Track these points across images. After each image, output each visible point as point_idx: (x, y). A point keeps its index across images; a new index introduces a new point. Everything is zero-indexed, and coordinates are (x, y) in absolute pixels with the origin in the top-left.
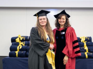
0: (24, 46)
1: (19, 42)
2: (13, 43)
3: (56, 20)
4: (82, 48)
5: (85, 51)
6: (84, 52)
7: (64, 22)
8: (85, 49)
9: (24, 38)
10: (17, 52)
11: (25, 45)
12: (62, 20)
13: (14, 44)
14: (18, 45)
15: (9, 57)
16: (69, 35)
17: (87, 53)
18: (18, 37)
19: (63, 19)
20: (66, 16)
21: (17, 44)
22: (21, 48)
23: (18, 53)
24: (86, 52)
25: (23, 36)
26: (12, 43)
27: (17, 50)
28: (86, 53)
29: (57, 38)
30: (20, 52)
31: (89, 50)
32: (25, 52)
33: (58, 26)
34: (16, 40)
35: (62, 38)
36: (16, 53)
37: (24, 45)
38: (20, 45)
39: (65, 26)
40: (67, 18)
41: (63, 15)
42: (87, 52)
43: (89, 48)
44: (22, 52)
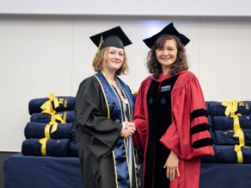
0: (63, 125)
1: (50, 113)
2: (33, 114)
3: (149, 53)
4: (226, 133)
5: (237, 141)
6: (234, 145)
7: (171, 57)
8: (235, 135)
9: (64, 101)
10: (43, 142)
11: (68, 121)
12: (166, 52)
13: (35, 118)
14: (48, 122)
15: (21, 156)
16: (181, 93)
17: (242, 148)
18: (47, 99)
19: (170, 49)
20: (177, 41)
21: (44, 118)
22: (54, 129)
23: (47, 144)
24: (238, 144)
25: (62, 97)
26: (30, 116)
27: (43, 136)
28: (237, 148)
29: (151, 101)
30: (53, 140)
31: (246, 138)
32: (65, 141)
33: (154, 68)
34: (42, 107)
36: (41, 145)
37: (63, 122)
38: (53, 122)
40: (181, 44)
41: (168, 39)
42: (242, 144)
43: (248, 134)
44: (59, 141)
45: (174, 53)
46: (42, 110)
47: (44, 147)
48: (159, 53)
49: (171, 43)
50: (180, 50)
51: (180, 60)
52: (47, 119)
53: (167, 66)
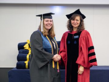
1: (28, 49)
2: (20, 50)
3: (68, 21)
10: (27, 62)
12: (75, 22)
13: (21, 51)
15: (16, 69)
18: (26, 43)
19: (77, 20)
20: (80, 17)
26: (18, 51)
27: (26, 60)
33: (70, 28)
34: (25, 46)
35: (75, 42)
36: (25, 64)
38: (29, 53)
39: (78, 28)
40: (82, 19)
45: (79, 22)
46: (24, 48)
47: (27, 65)
48: (72, 21)
49: (78, 18)
50: (81, 21)
51: (82, 26)
52: (27, 52)
53: (75, 27)
